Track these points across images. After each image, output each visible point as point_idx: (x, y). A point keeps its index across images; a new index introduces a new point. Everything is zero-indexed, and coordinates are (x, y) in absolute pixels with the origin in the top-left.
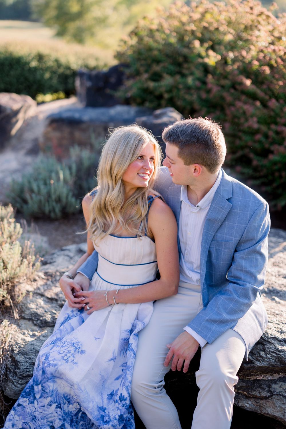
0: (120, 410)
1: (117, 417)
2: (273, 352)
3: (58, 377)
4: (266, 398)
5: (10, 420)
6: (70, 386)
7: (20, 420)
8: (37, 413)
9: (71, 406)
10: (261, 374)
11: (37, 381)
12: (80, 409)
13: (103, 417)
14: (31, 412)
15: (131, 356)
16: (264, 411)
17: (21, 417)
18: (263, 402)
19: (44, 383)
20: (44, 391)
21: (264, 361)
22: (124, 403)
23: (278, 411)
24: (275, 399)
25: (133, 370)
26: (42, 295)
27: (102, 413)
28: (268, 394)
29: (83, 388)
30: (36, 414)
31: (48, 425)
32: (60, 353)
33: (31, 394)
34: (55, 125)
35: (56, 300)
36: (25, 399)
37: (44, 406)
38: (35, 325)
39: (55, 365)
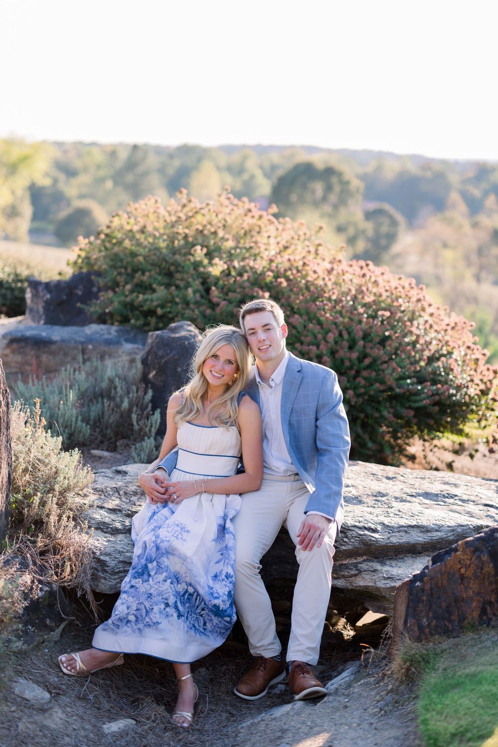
0: (228, 587)
1: (226, 593)
2: (356, 537)
3: (170, 553)
4: (355, 575)
5: (123, 604)
6: (182, 562)
7: (134, 601)
8: (152, 589)
9: (179, 585)
10: (345, 559)
11: (151, 559)
12: (187, 590)
13: (212, 594)
14: (146, 591)
15: (231, 538)
16: (355, 585)
17: (135, 599)
18: (353, 578)
19: (159, 558)
20: (159, 566)
21: (349, 544)
22: (231, 580)
23: (370, 582)
24: (363, 575)
25: (235, 549)
26: (102, 508)
27: (211, 591)
28: (357, 572)
29: (194, 563)
30: (152, 591)
31: (163, 602)
32: (168, 532)
33: (144, 573)
34: (15, 346)
35: (120, 511)
36: (137, 580)
37: (159, 583)
38: (106, 533)
39: (168, 541)
